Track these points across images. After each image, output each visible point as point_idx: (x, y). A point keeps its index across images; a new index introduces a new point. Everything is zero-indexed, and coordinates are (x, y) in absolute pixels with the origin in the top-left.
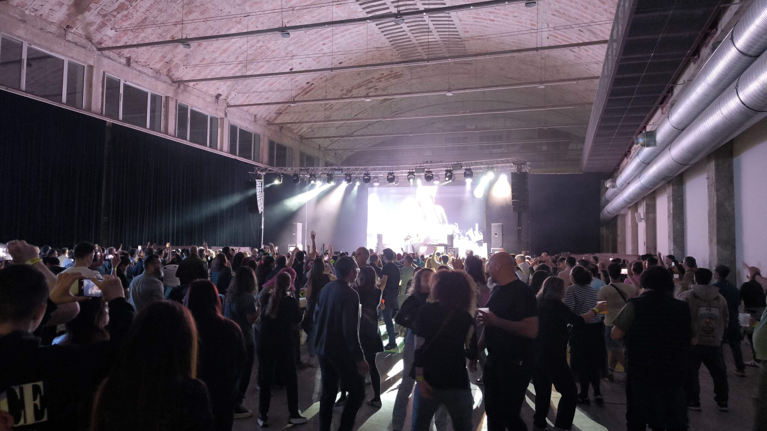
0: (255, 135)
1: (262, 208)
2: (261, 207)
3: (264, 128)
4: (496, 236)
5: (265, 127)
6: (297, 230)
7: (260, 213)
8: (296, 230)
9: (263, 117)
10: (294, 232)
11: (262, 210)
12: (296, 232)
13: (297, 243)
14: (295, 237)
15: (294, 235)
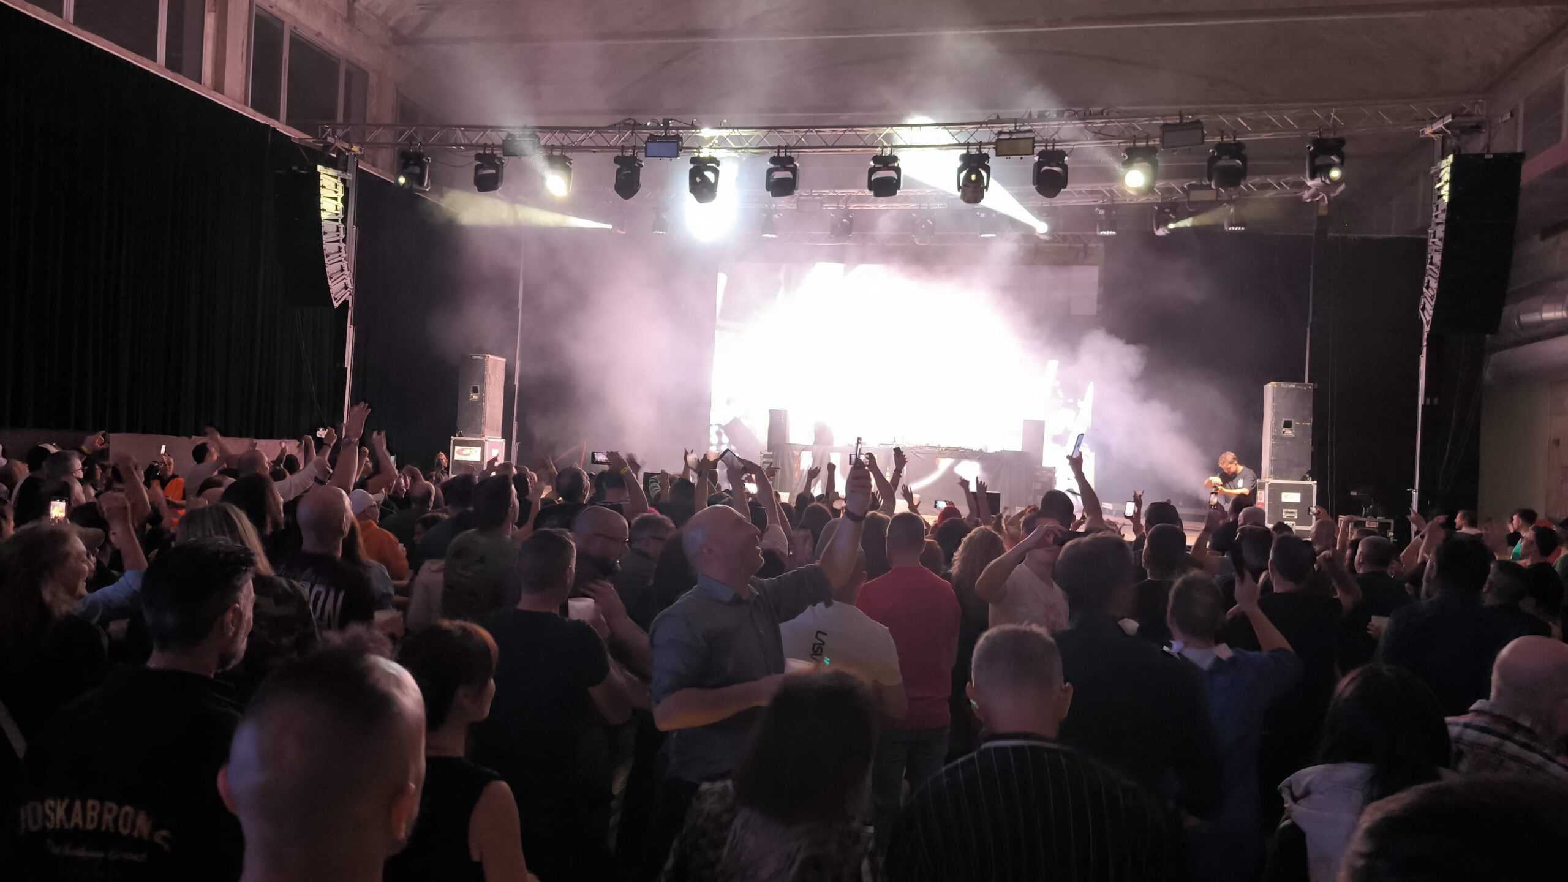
0: (349, 74)
1: (346, 287)
2: (342, 284)
3: (381, 51)
4: (1289, 432)
5: (385, 48)
6: (487, 380)
7: (336, 305)
8: (483, 381)
9: (380, 11)
10: (475, 390)
11: (347, 296)
12: (483, 390)
13: (486, 430)
14: (478, 407)
15: (474, 402)
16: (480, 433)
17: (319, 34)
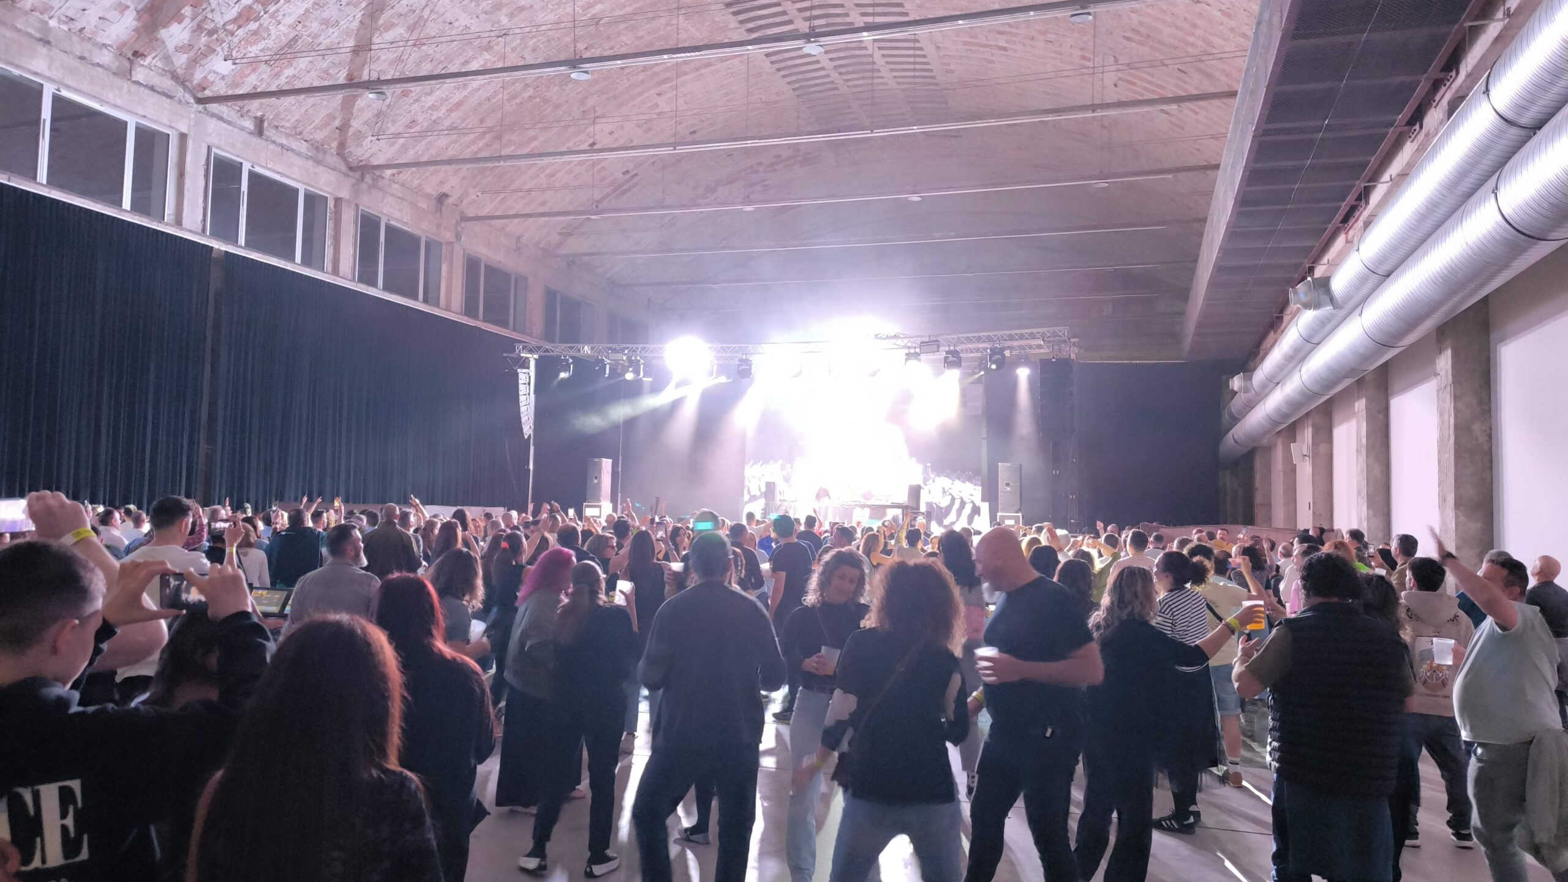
0: (516, 278)
1: (531, 428)
2: (528, 427)
3: (536, 263)
4: (1009, 489)
5: (539, 260)
6: (602, 473)
7: (526, 437)
8: (599, 473)
9: (534, 241)
10: (596, 478)
11: (531, 432)
12: (600, 478)
13: (602, 499)
14: (598, 487)
15: (596, 484)
16: (599, 501)
17: (500, 262)
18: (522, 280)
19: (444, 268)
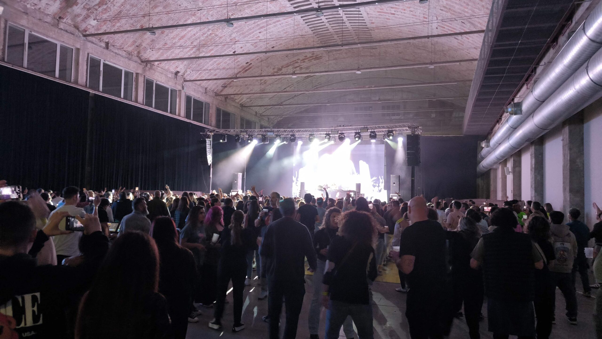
0: (205, 104)
4: (395, 185)
5: (213, 97)
7: (209, 165)
9: (212, 89)
11: (211, 163)
12: (237, 180)
15: (235, 183)
16: (237, 189)
17: (199, 98)
18: (208, 104)
19: (178, 100)
